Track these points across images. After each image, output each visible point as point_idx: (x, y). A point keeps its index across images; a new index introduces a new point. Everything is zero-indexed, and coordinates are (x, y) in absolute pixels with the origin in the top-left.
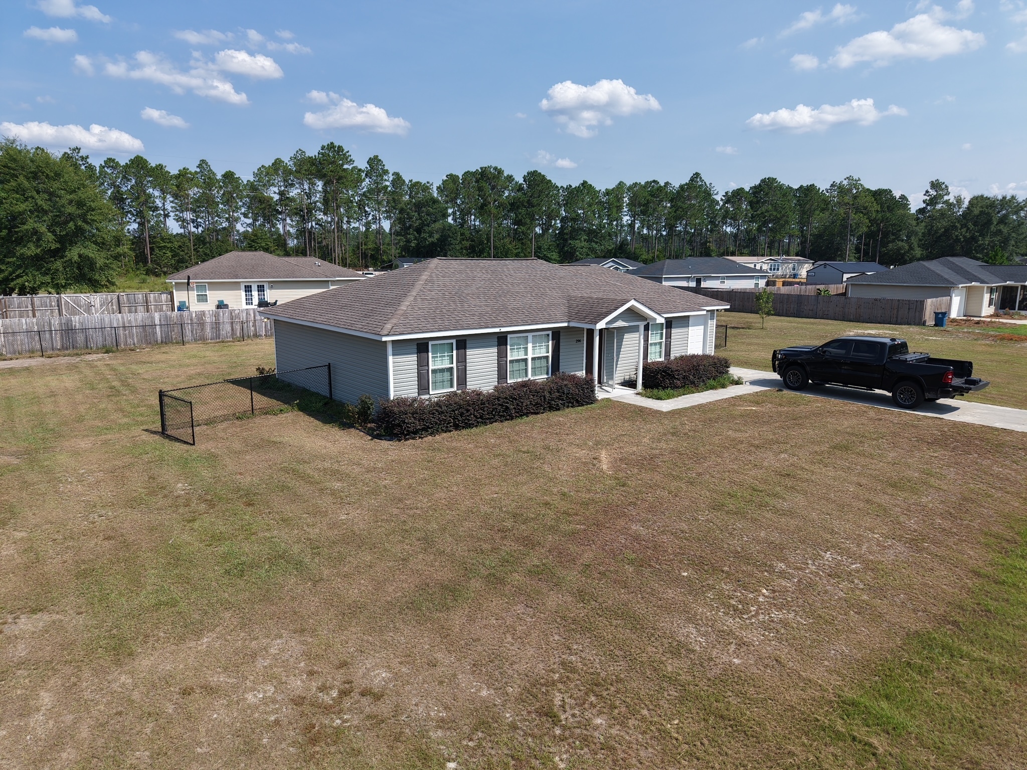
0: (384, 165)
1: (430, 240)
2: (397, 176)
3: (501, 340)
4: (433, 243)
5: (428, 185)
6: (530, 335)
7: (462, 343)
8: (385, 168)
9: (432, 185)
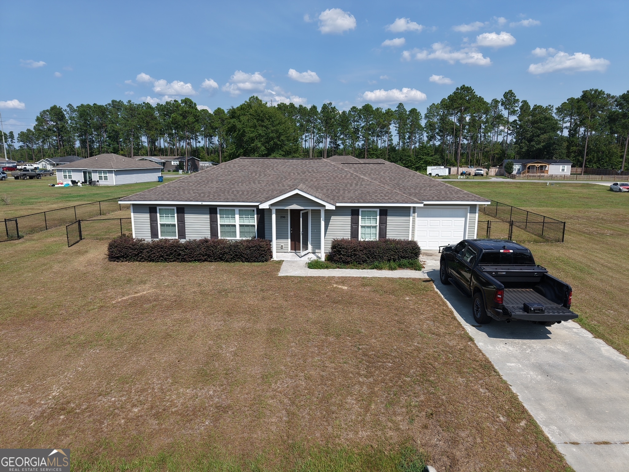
0: (515, 96)
1: (537, 147)
2: (525, 103)
3: (212, 211)
4: (539, 149)
5: (550, 107)
6: (237, 210)
7: (181, 210)
8: (516, 98)
9: (553, 107)
